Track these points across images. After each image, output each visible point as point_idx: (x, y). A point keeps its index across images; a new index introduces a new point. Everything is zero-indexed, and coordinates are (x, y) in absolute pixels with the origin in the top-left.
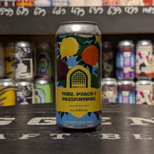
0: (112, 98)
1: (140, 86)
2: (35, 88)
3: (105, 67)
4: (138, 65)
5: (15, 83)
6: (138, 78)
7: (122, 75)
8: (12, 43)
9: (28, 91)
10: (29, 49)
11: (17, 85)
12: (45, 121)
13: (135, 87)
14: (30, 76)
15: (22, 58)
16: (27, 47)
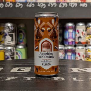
0: (61, 57)
1: (78, 50)
2: (16, 50)
4: (77, 37)
5: (4, 48)
6: (77, 45)
7: (67, 43)
8: (3, 24)
9: (12, 52)
10: (12, 27)
11: (5, 48)
13: (75, 50)
14: (13, 43)
15: (9, 33)
16: (11, 26)
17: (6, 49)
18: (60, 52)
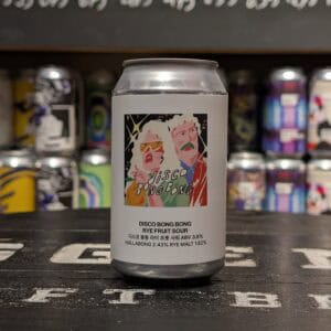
0: (253, 199)
1: (317, 173)
2: (80, 171)
3: (238, 128)
5: (34, 161)
6: (314, 153)
7: (277, 146)
9: (64, 178)
11: (38, 164)
12: (95, 254)
13: (305, 174)
14: (68, 144)
15: (51, 104)
16: (62, 80)
17: (43, 166)
18: (249, 180)
